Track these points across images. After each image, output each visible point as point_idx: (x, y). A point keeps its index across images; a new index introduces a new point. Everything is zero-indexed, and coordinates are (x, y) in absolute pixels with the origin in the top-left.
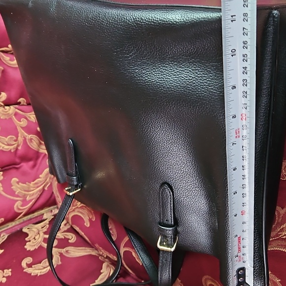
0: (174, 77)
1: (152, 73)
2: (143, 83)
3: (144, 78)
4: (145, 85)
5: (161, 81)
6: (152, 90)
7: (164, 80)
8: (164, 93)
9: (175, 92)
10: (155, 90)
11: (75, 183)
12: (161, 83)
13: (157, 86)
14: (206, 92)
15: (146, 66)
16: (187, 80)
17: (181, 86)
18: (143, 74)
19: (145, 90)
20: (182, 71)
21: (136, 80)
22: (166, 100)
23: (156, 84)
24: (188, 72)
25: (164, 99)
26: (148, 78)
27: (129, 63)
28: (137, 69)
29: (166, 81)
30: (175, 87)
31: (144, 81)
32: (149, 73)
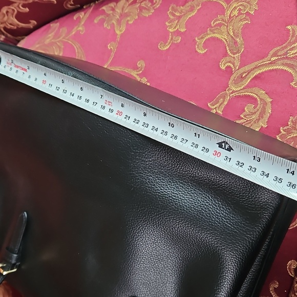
0: (190, 197)
1: (166, 185)
2: (154, 192)
3: (157, 187)
4: (154, 195)
5: (175, 196)
6: (162, 202)
7: (178, 197)
8: (174, 210)
9: (187, 212)
10: (164, 203)
11: (13, 261)
12: (174, 199)
13: (169, 200)
14: (220, 223)
15: (162, 176)
16: (203, 204)
17: (195, 209)
18: (157, 183)
19: (153, 200)
20: (199, 194)
21: (147, 186)
22: (174, 217)
23: (168, 198)
24: (206, 198)
25: (172, 215)
26: (161, 189)
27: (145, 168)
28: (151, 176)
29: (180, 198)
30: (189, 207)
31: (156, 190)
32: (164, 185)
